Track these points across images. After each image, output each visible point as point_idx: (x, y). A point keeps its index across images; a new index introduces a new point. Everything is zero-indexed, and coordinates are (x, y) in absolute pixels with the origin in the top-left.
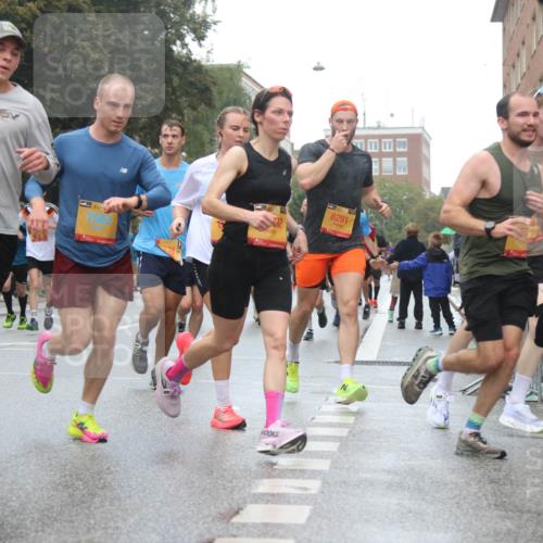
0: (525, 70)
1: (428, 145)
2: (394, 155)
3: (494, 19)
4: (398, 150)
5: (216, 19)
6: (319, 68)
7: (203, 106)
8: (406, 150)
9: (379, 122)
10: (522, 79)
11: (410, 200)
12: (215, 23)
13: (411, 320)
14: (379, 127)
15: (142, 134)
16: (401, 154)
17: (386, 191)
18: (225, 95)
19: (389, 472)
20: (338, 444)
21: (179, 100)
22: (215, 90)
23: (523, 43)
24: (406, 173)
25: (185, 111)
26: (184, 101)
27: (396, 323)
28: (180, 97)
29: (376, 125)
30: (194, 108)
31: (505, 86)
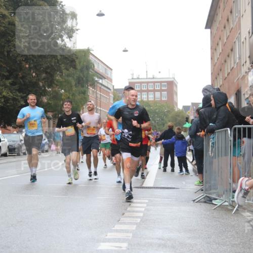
0: (221, 51)
1: (176, 86)
2: (161, 91)
3: (206, 28)
4: (162, 88)
5: (77, 28)
6: (125, 51)
7: (72, 69)
8: (166, 88)
9: (153, 76)
10: (220, 55)
11: (168, 112)
12: (77, 30)
13: (169, 168)
14: (154, 78)
15: (43, 82)
16: (164, 90)
17: (157, 107)
18: (82, 63)
19: (159, 239)
20: (135, 226)
21: (61, 66)
22: (77, 61)
23: (220, 39)
24: (166, 99)
25: (64, 71)
26: (63, 66)
27: (162, 169)
28: (61, 64)
29: (152, 77)
30: (68, 70)
31: (212, 59)
